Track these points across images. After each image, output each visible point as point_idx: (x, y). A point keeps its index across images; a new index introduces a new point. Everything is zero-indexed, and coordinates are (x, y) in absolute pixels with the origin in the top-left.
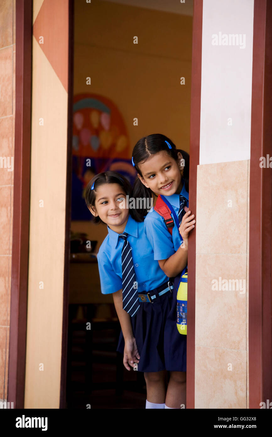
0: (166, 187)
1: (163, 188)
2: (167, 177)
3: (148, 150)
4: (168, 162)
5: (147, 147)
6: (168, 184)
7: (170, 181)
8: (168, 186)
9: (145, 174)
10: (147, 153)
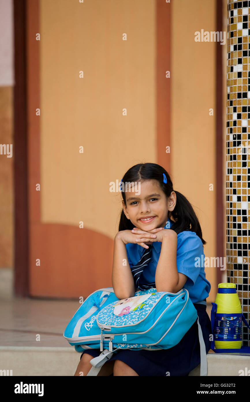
0: (146, 220)
1: (142, 220)
2: (150, 209)
3: (141, 173)
4: (157, 193)
5: (140, 170)
6: (149, 217)
7: (152, 214)
8: (148, 219)
9: (128, 198)
10: (138, 175)
